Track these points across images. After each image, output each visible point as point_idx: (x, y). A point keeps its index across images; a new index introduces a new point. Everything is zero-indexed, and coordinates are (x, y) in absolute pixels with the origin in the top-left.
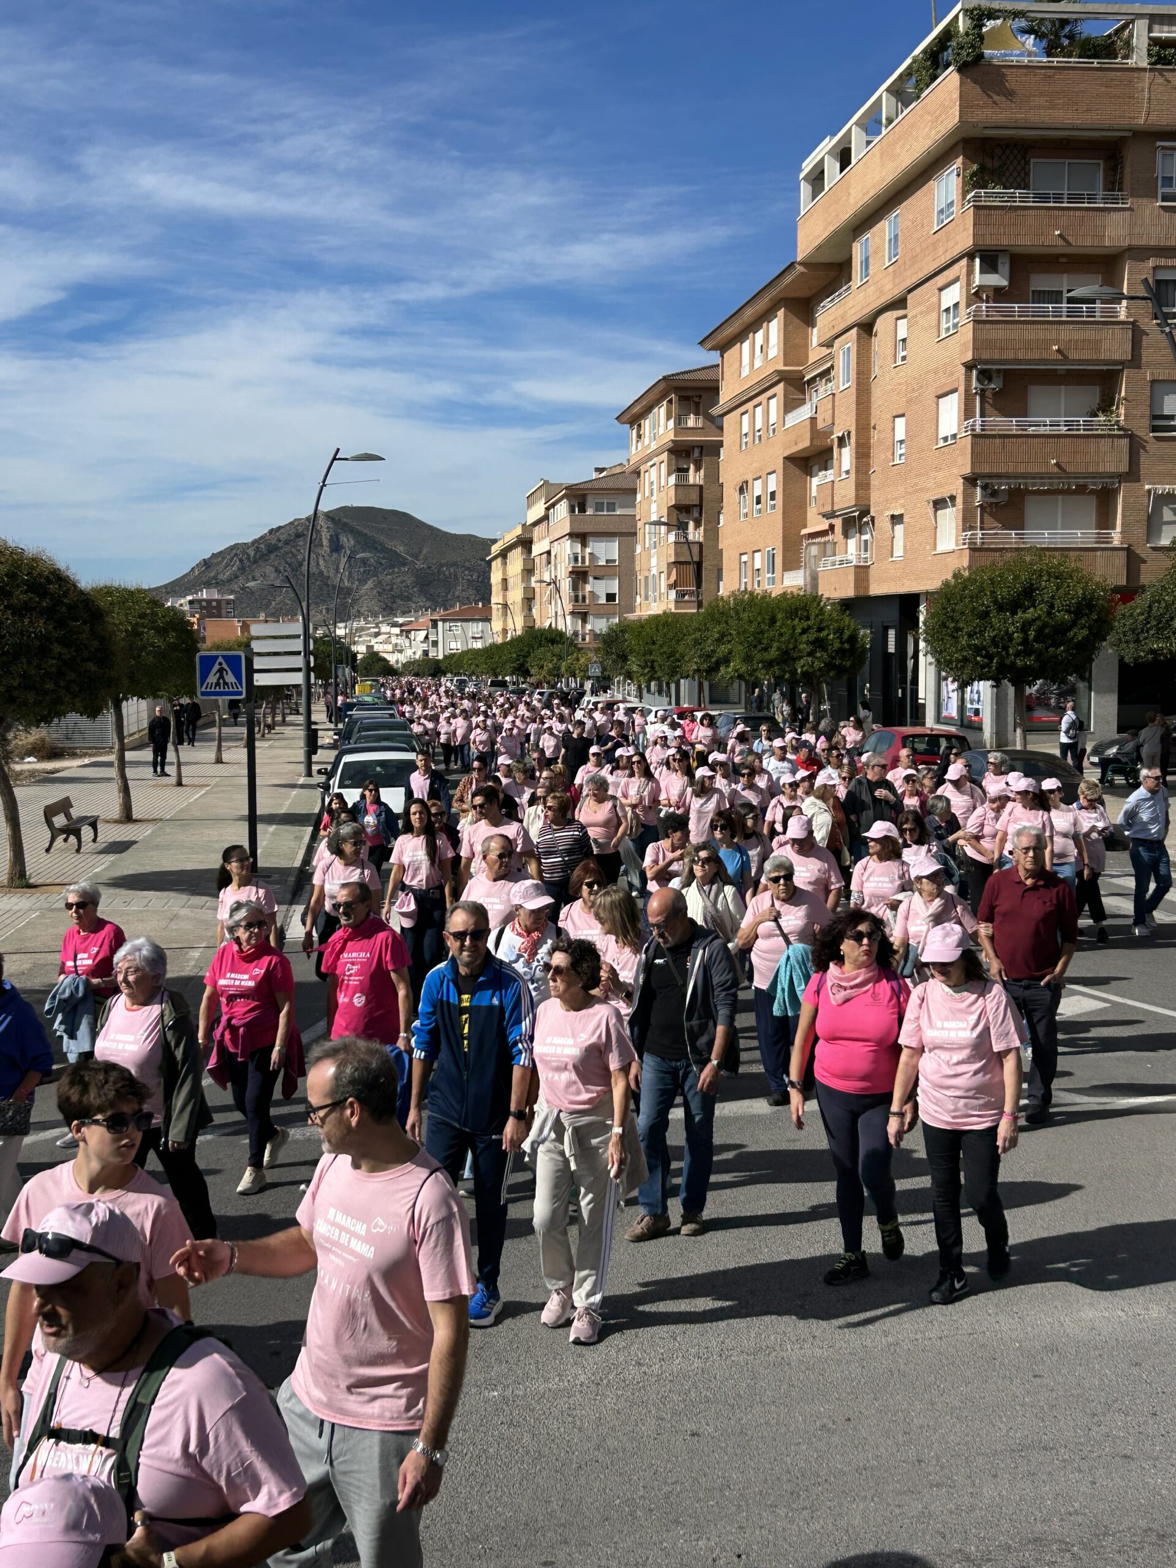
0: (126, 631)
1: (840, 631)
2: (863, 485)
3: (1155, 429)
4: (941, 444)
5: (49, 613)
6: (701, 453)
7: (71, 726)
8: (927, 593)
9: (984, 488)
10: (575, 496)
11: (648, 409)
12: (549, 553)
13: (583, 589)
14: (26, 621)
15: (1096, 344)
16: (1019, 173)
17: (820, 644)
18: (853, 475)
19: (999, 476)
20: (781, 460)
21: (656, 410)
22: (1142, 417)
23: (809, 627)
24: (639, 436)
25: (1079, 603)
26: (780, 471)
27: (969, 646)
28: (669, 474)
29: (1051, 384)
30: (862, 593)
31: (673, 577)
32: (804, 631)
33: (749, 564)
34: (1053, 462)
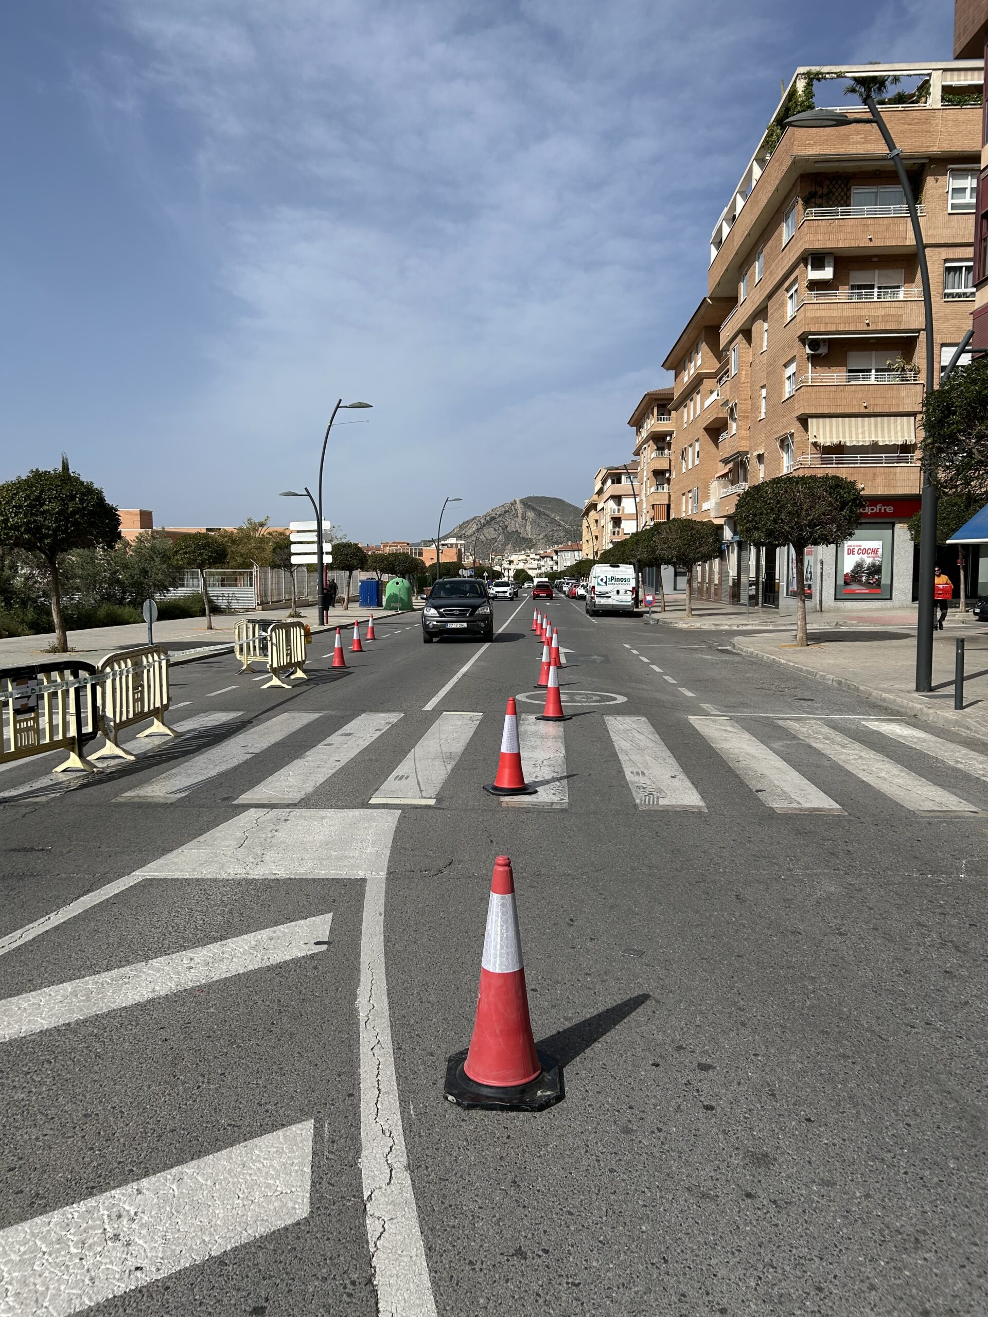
2: (744, 438)
4: (786, 398)
6: (671, 439)
10: (615, 474)
11: (643, 415)
15: (898, 318)
16: (842, 198)
19: (823, 416)
20: (702, 431)
21: (647, 415)
24: (640, 433)
26: (701, 437)
29: (863, 351)
31: (653, 514)
33: (686, 500)
34: (865, 404)
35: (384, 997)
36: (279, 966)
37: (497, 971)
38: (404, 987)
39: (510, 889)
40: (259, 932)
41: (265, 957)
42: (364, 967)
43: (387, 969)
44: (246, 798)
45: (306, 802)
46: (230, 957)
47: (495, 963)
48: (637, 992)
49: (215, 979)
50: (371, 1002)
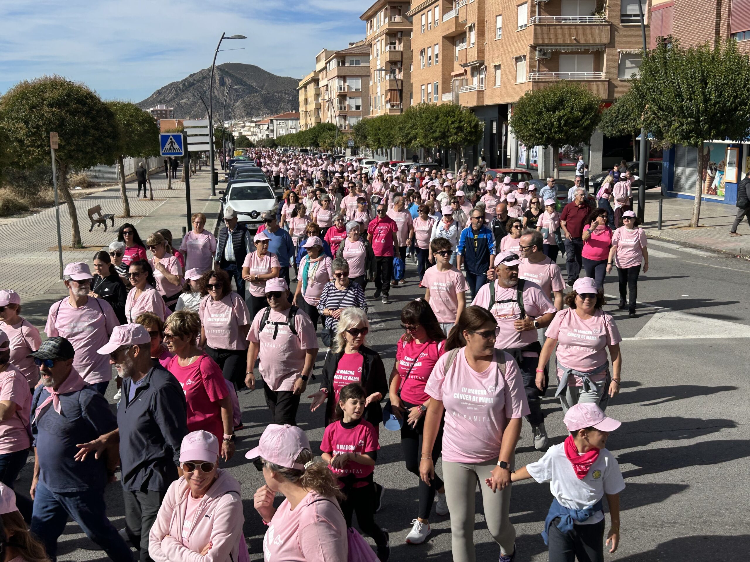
0: (124, 123)
1: (470, 122)
2: (481, 51)
3: (623, 21)
4: (519, 29)
5: (87, 114)
6: (402, 35)
7: (97, 171)
8: (511, 104)
9: (540, 51)
10: (340, 57)
11: (376, 13)
12: (327, 85)
13: (345, 103)
14: (77, 118)
17: (460, 129)
18: (476, 46)
19: (547, 45)
20: (441, 38)
21: (379, 13)
22: (616, 15)
23: (455, 121)
24: (371, 27)
25: (585, 107)
26: (441, 43)
27: (532, 129)
28: (386, 46)
29: (572, 0)
30: (480, 104)
31: (388, 97)
32: (453, 123)
33: (426, 90)
34: (574, 38)
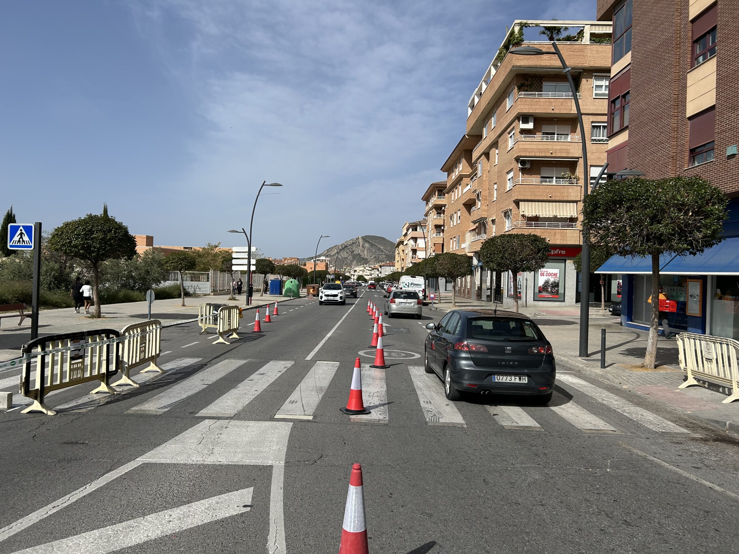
2: (485, 210)
4: (508, 190)
15: (567, 151)
16: (538, 87)
18: (481, 207)
19: (528, 201)
20: (462, 205)
26: (461, 209)
28: (434, 215)
29: (550, 167)
31: (434, 248)
33: (453, 242)
34: (550, 195)
35: (283, 541)
36: (222, 521)
37: (352, 531)
38: (295, 535)
39: (360, 482)
40: (210, 498)
41: (214, 515)
42: (271, 522)
43: (285, 523)
44: (203, 412)
45: (238, 416)
46: (193, 515)
47: (350, 526)
48: (429, 540)
49: (184, 529)
50: (276, 544)
